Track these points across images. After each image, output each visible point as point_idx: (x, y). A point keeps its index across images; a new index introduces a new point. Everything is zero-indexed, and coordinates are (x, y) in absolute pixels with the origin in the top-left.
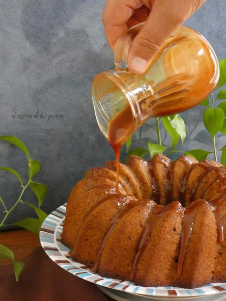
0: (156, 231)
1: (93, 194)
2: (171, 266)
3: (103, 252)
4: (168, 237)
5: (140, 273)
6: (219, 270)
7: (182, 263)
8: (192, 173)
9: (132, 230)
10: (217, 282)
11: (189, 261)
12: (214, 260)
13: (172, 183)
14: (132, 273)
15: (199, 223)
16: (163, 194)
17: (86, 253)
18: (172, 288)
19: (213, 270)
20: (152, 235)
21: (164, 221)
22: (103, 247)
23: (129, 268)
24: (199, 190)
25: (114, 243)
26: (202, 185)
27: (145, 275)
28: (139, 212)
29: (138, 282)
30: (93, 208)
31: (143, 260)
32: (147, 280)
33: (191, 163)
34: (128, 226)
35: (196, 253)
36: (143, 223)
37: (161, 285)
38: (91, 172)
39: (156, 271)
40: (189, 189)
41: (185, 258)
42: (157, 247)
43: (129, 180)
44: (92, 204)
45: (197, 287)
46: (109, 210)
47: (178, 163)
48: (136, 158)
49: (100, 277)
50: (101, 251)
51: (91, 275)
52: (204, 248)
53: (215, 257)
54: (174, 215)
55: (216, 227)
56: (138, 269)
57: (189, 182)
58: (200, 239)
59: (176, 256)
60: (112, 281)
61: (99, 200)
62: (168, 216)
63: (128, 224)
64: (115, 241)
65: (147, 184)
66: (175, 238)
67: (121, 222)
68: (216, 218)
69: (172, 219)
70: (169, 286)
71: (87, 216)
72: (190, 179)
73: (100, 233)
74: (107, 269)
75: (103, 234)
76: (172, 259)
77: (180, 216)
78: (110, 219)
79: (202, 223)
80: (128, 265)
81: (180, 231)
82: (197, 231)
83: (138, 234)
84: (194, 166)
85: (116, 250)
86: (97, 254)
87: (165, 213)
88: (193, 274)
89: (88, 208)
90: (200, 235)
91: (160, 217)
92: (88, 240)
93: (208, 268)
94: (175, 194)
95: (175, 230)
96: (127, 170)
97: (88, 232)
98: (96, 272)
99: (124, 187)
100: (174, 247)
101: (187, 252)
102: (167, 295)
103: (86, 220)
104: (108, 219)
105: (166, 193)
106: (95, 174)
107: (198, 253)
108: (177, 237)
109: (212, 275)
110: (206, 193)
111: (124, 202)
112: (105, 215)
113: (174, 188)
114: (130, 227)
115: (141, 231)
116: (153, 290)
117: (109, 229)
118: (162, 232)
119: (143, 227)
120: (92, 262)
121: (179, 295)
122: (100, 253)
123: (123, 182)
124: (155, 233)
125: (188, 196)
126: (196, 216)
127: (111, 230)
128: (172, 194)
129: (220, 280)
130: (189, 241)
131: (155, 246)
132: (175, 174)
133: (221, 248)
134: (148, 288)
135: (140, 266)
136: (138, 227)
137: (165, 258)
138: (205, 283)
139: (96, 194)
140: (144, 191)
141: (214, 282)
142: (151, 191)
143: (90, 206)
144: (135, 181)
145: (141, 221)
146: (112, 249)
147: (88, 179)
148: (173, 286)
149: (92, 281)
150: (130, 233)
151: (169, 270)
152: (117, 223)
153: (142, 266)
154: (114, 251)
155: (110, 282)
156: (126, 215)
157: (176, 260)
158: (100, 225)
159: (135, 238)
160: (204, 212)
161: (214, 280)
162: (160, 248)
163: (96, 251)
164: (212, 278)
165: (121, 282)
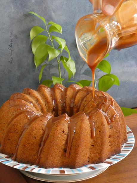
0: (52, 133)
1: (13, 110)
2: (62, 155)
3: (19, 147)
4: (60, 136)
5: (43, 160)
6: (93, 156)
7: (69, 153)
8: (78, 95)
9: (37, 132)
10: (92, 164)
11: (73, 151)
12: (89, 150)
13: (66, 102)
14: (37, 160)
15: (79, 127)
16: (60, 109)
17: (8, 148)
18: (63, 169)
19: (89, 156)
20: (49, 135)
21: (57, 126)
22: (18, 144)
23: (36, 157)
24: (81, 106)
25: (25, 141)
26: (83, 102)
27: (45, 161)
28: (41, 121)
29: (41, 166)
30: (13, 119)
31: (44, 151)
32: (46, 164)
33: (77, 88)
34: (34, 130)
35: (77, 146)
36: (44, 128)
37: (56, 167)
38: (13, 96)
39: (52, 158)
40: (76, 105)
41: (70, 149)
42: (52, 143)
43: (38, 100)
44: (12, 117)
45: (78, 168)
46: (23, 120)
47: (69, 89)
48: (43, 86)
49: (17, 163)
50: (17, 146)
51: (11, 162)
52: (82, 143)
53: (90, 148)
54: (63, 122)
55: (90, 129)
56: (41, 158)
57: (75, 100)
58: (79, 137)
59: (65, 148)
60: (25, 165)
61: (17, 114)
62: (59, 123)
63: (34, 129)
64: (26, 140)
65: (50, 102)
66: (64, 137)
67: (30, 127)
68: (90, 123)
69: (62, 125)
70: (61, 167)
71: (9, 124)
72: (76, 99)
73: (17, 135)
74: (22, 158)
75: (19, 136)
76: (62, 150)
77: (67, 123)
78: (23, 126)
79: (81, 127)
80: (35, 155)
81: (67, 132)
82: (77, 132)
83: (41, 135)
84: (79, 90)
85: (27, 146)
86: (16, 149)
87: (57, 121)
88: (76, 159)
89: (10, 119)
90: (79, 134)
91: (54, 124)
92: (9, 139)
93: (85, 155)
94: (67, 109)
95: (64, 132)
96: (36, 94)
97: (9, 135)
98: (15, 160)
99: (34, 105)
100: (64, 142)
101: (71, 146)
102: (58, 173)
103: (8, 127)
104: (22, 126)
105: (62, 108)
106: (16, 97)
107: (78, 146)
108: (65, 136)
109: (88, 159)
110: (86, 107)
111: (32, 115)
112: (20, 123)
113: (67, 104)
114: (35, 130)
115: (42, 133)
116: (50, 170)
117: (22, 132)
118: (56, 133)
119: (43, 130)
120: (13, 154)
121: (66, 173)
122: (17, 147)
123: (34, 102)
124: (51, 134)
125: (75, 110)
126: (77, 122)
127: (23, 132)
128: (66, 109)
129: (93, 162)
130: (73, 139)
131: (51, 142)
132: (67, 96)
133: (93, 142)
134: (47, 169)
135: (42, 156)
136: (40, 131)
137: (58, 150)
138: (83, 165)
139: (15, 110)
140: (48, 107)
141: (89, 164)
142: (52, 107)
143: (11, 118)
144: (42, 101)
145: (43, 126)
146: (24, 145)
147: (10, 100)
148: (63, 167)
149: (11, 166)
150: (35, 134)
151: (61, 157)
152: (27, 128)
153: (44, 155)
154: (26, 146)
155: (23, 166)
156: (33, 123)
157: (65, 151)
158: (17, 129)
159: (38, 137)
160: (82, 120)
161: (89, 163)
162: (54, 144)
163: (15, 146)
164: (88, 162)
165: (30, 166)
